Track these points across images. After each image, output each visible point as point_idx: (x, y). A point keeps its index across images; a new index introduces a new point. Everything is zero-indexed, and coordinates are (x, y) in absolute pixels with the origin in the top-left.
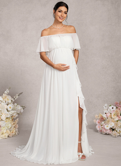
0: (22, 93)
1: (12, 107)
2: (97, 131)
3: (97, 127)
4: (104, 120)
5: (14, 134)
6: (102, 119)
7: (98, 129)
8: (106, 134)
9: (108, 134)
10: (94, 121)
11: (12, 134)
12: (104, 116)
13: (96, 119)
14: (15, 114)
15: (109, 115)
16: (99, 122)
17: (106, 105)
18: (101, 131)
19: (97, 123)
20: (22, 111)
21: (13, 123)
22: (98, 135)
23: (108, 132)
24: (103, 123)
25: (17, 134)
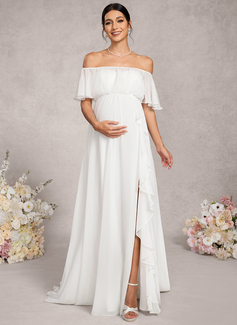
0: (50, 181)
1: (32, 205)
2: (188, 248)
3: (189, 241)
4: (203, 229)
5: (36, 253)
6: (199, 227)
7: (191, 245)
8: (206, 254)
9: (210, 255)
10: (184, 230)
11: (32, 255)
12: (203, 221)
13: (188, 228)
14: (37, 219)
15: (210, 219)
16: (192, 233)
17: (205, 202)
18: (197, 248)
19: (189, 234)
20: (51, 212)
21: (33, 235)
22: (192, 255)
23: (210, 250)
24: (200, 233)
25: (41, 253)
